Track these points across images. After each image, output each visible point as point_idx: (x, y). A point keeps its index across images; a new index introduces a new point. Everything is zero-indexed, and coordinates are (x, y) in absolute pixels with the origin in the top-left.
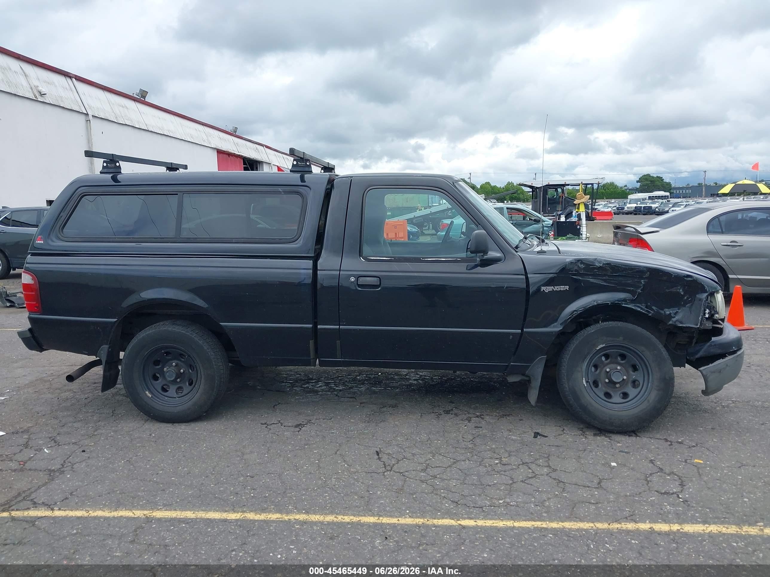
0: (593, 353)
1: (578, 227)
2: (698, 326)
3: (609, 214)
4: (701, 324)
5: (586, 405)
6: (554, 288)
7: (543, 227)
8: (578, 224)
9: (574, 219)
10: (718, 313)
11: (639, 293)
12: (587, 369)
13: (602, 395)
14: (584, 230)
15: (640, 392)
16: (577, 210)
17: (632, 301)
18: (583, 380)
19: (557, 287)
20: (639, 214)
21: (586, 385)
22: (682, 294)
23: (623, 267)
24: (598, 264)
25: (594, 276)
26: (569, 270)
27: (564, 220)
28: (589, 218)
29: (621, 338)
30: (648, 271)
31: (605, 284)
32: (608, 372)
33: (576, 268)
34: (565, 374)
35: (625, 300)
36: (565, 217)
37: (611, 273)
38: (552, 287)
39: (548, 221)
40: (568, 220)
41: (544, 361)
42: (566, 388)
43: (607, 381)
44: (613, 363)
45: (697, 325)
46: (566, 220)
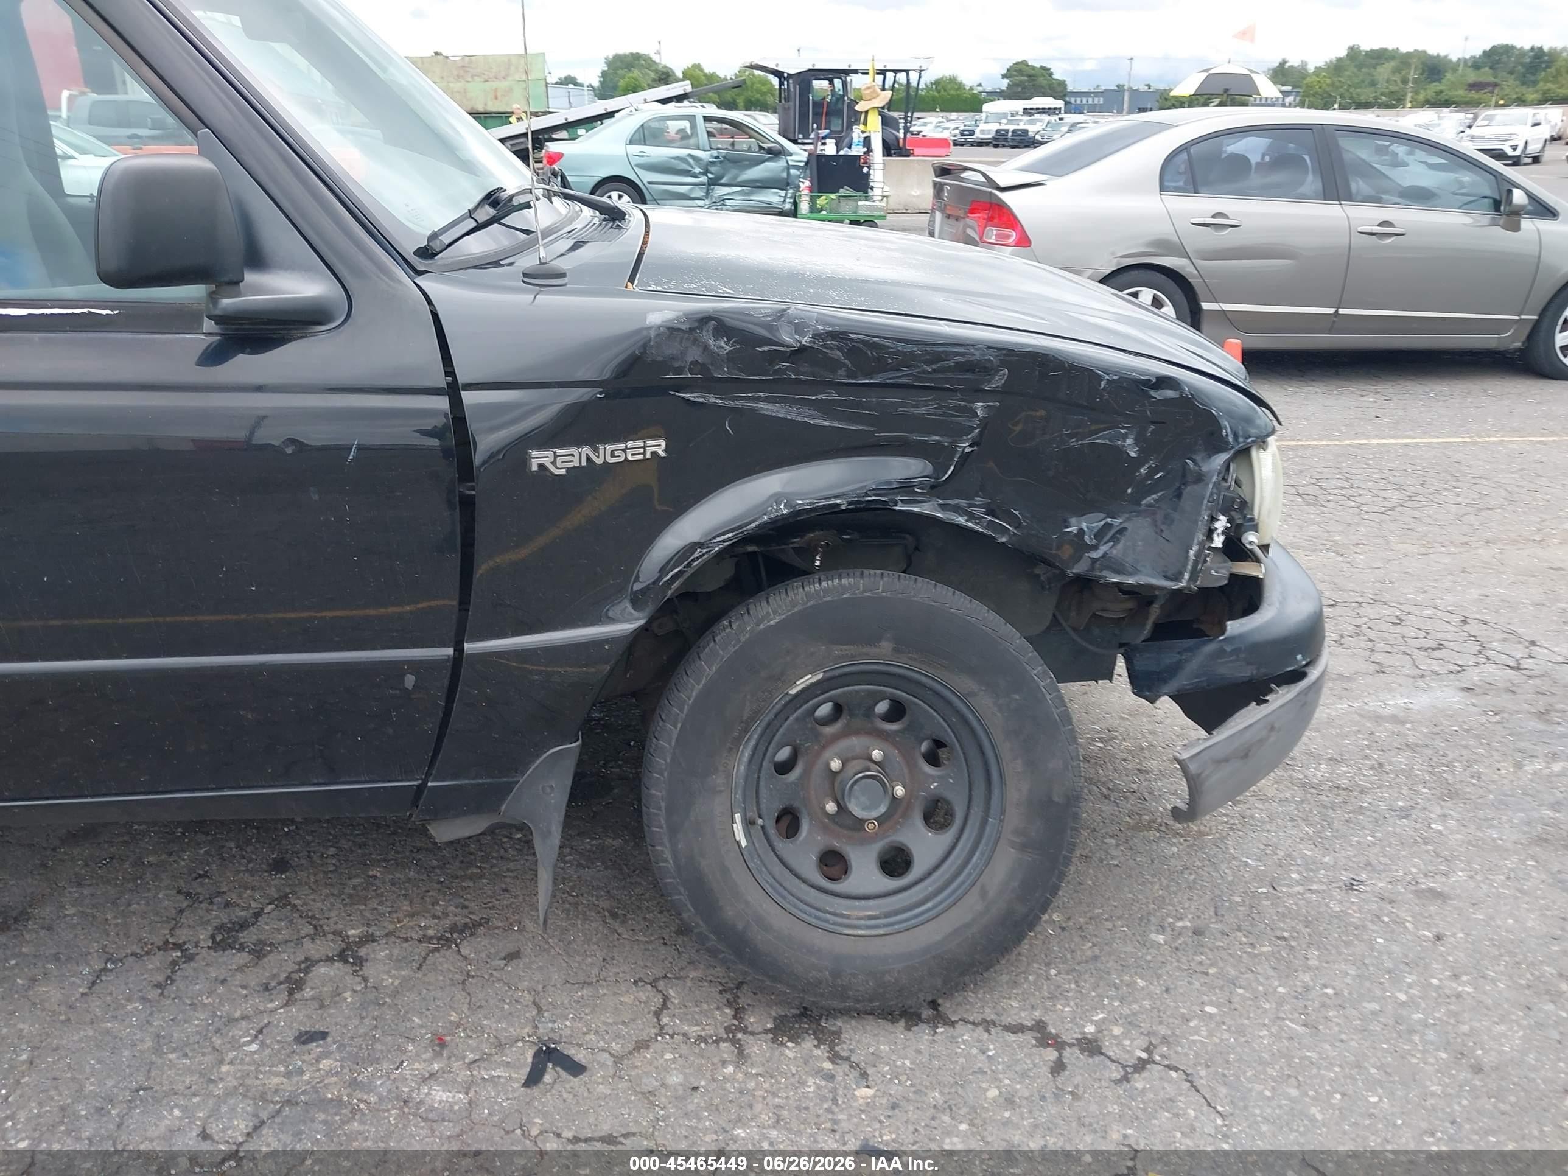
0: (775, 711)
1: (865, 170)
2: (1183, 584)
3: (942, 143)
4: (1193, 577)
5: (740, 926)
6: (596, 450)
7: (789, 167)
8: (865, 163)
9: (857, 150)
10: (1255, 528)
11: (965, 457)
12: (755, 768)
13: (809, 866)
14: (877, 176)
15: (953, 847)
16: (862, 127)
17: (935, 489)
18: (733, 821)
19: (610, 447)
20: (1004, 146)
21: (744, 844)
22: (1132, 454)
23: (900, 346)
24: (787, 337)
25: (778, 388)
26: (665, 366)
27: (834, 153)
28: (890, 148)
29: (886, 646)
30: (1003, 364)
31: (827, 424)
32: (837, 773)
33: (694, 354)
34: (663, 805)
35: (906, 487)
36: (837, 144)
37: (849, 377)
38: (586, 450)
39: (799, 154)
40: (842, 153)
41: (569, 766)
42: (666, 861)
43: (831, 807)
44: (857, 732)
45: (1177, 578)
46: (838, 152)
